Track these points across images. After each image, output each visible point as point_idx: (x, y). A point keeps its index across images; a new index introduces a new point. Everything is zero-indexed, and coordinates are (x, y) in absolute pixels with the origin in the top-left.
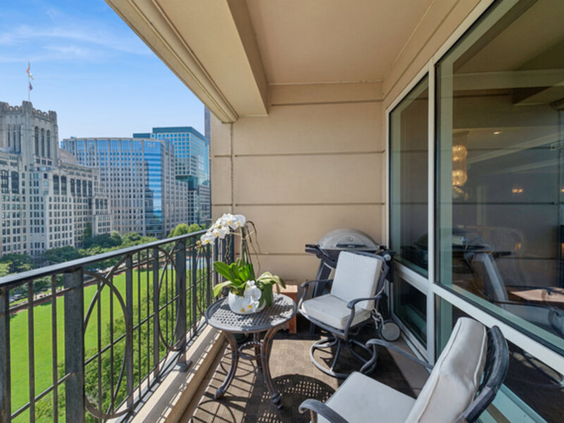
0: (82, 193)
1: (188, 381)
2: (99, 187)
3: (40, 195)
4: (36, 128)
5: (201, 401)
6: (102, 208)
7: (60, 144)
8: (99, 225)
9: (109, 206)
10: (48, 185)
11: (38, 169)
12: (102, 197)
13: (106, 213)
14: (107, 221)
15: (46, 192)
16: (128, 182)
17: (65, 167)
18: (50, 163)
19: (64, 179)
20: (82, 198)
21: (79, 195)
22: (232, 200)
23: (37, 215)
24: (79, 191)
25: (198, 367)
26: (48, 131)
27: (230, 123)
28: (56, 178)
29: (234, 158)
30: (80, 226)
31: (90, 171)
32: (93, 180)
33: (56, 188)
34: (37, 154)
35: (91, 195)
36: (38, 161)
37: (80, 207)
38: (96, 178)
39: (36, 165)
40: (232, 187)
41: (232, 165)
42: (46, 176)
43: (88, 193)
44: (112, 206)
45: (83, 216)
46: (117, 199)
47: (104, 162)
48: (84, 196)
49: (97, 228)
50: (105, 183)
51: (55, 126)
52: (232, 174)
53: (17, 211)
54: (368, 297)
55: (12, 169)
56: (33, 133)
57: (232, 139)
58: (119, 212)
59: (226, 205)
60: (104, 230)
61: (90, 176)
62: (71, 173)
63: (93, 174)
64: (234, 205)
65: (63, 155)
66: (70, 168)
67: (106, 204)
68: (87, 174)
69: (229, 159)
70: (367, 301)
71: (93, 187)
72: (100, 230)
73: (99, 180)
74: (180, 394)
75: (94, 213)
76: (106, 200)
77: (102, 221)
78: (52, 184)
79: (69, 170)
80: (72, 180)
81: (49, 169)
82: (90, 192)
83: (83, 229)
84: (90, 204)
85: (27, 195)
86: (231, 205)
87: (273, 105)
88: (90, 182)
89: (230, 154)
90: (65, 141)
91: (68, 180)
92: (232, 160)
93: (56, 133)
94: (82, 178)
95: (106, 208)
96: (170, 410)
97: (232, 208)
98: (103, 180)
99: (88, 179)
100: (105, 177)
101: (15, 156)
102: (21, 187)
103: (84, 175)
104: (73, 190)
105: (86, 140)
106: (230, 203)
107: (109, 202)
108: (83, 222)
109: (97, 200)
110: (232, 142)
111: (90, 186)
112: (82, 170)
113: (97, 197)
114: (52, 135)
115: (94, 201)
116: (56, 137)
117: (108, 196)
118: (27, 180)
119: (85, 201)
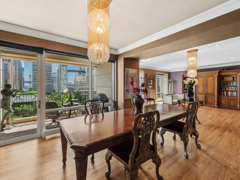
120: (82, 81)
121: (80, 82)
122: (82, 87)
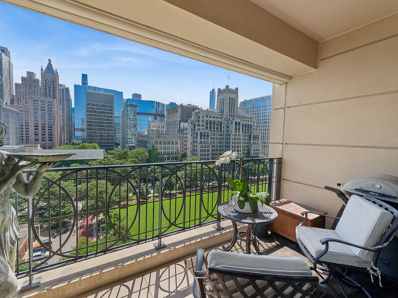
0: (247, 131)
1: (215, 235)
2: (255, 128)
3: (229, 133)
4: (230, 98)
5: (219, 248)
6: (256, 140)
7: (239, 105)
8: (254, 150)
9: (260, 139)
10: (233, 128)
11: (230, 119)
12: (256, 134)
13: (258, 144)
14: (258, 148)
15: (232, 132)
16: (265, 124)
17: (240, 117)
18: (234, 116)
19: (239, 123)
20: (247, 134)
21: (245, 133)
22: (283, 140)
23: (227, 143)
24: (245, 130)
25: (225, 232)
26: (234, 99)
27: (284, 84)
28: (236, 123)
29: (286, 109)
30: (245, 150)
31: (251, 118)
32: (252, 124)
33: (236, 129)
34: (229, 112)
35: (251, 133)
36: (230, 115)
37: (245, 140)
38: (254, 123)
39: (229, 117)
40: (284, 131)
41: (285, 115)
42: (232, 123)
43: (249, 132)
44: (261, 139)
45: (246, 145)
46: (264, 135)
47: (259, 112)
48: (248, 133)
49: (253, 152)
50: (259, 125)
51: (238, 95)
52: (284, 121)
53: (220, 141)
54: (362, 245)
55: (220, 120)
56: (228, 101)
57: (286, 95)
58: (265, 143)
59: (279, 143)
60: (256, 153)
61: (251, 122)
62: (243, 121)
63: (253, 120)
64: (284, 144)
65: (240, 111)
66: (242, 117)
67: (258, 138)
68: (250, 120)
69: (283, 110)
70: (360, 249)
71: (252, 127)
72: (254, 154)
73: (255, 124)
74: (208, 237)
75: (252, 143)
76: (258, 136)
77: (256, 148)
78: (234, 126)
79: (242, 119)
80: (243, 124)
81: (233, 119)
82: (251, 131)
83: (246, 152)
84: (250, 138)
85: (225, 133)
86: (282, 144)
87: (322, 60)
88: (251, 125)
89: (284, 106)
90: (242, 103)
91: (241, 124)
92: (284, 111)
93: (237, 99)
94: (247, 123)
95: (258, 140)
96: (200, 240)
97: (283, 146)
98: (258, 123)
99: (250, 123)
100: (259, 121)
101: (221, 114)
102: (223, 129)
103: (248, 121)
104: (243, 130)
105: (251, 101)
106: (282, 142)
107: (260, 137)
108: (246, 148)
109: (254, 136)
110: (286, 97)
111: (251, 127)
112: (248, 118)
113: (254, 134)
114: (236, 100)
115: (252, 136)
116: (237, 101)
117: (259, 133)
118: (225, 125)
119: (248, 136)
120: (159, 130)
121: (157, 132)
122: (160, 139)
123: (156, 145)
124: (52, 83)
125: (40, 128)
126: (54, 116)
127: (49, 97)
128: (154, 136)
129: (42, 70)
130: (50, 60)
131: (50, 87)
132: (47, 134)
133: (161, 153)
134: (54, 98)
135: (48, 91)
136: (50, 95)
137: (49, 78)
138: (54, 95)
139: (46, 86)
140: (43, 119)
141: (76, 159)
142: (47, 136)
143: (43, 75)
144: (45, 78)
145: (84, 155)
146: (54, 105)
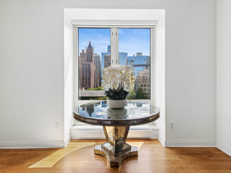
123: (141, 88)
124: (91, 54)
125: (85, 79)
126: (91, 72)
127: (89, 62)
128: (141, 81)
129: (86, 48)
130: (90, 42)
131: (90, 56)
132: (88, 82)
133: (146, 93)
134: (91, 62)
135: (89, 58)
136: (90, 60)
137: (89, 51)
138: (91, 60)
139: (88, 56)
140: (86, 74)
141: (93, 96)
142: (88, 83)
143: (87, 50)
144: (88, 52)
145: (97, 94)
146: (91, 65)
